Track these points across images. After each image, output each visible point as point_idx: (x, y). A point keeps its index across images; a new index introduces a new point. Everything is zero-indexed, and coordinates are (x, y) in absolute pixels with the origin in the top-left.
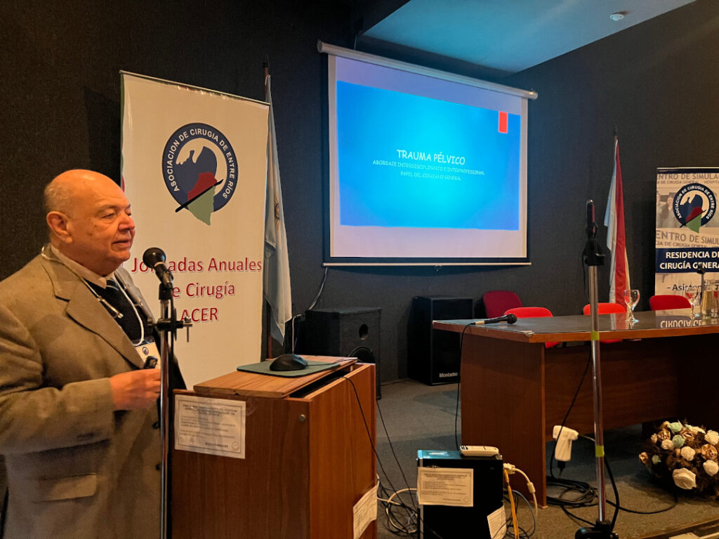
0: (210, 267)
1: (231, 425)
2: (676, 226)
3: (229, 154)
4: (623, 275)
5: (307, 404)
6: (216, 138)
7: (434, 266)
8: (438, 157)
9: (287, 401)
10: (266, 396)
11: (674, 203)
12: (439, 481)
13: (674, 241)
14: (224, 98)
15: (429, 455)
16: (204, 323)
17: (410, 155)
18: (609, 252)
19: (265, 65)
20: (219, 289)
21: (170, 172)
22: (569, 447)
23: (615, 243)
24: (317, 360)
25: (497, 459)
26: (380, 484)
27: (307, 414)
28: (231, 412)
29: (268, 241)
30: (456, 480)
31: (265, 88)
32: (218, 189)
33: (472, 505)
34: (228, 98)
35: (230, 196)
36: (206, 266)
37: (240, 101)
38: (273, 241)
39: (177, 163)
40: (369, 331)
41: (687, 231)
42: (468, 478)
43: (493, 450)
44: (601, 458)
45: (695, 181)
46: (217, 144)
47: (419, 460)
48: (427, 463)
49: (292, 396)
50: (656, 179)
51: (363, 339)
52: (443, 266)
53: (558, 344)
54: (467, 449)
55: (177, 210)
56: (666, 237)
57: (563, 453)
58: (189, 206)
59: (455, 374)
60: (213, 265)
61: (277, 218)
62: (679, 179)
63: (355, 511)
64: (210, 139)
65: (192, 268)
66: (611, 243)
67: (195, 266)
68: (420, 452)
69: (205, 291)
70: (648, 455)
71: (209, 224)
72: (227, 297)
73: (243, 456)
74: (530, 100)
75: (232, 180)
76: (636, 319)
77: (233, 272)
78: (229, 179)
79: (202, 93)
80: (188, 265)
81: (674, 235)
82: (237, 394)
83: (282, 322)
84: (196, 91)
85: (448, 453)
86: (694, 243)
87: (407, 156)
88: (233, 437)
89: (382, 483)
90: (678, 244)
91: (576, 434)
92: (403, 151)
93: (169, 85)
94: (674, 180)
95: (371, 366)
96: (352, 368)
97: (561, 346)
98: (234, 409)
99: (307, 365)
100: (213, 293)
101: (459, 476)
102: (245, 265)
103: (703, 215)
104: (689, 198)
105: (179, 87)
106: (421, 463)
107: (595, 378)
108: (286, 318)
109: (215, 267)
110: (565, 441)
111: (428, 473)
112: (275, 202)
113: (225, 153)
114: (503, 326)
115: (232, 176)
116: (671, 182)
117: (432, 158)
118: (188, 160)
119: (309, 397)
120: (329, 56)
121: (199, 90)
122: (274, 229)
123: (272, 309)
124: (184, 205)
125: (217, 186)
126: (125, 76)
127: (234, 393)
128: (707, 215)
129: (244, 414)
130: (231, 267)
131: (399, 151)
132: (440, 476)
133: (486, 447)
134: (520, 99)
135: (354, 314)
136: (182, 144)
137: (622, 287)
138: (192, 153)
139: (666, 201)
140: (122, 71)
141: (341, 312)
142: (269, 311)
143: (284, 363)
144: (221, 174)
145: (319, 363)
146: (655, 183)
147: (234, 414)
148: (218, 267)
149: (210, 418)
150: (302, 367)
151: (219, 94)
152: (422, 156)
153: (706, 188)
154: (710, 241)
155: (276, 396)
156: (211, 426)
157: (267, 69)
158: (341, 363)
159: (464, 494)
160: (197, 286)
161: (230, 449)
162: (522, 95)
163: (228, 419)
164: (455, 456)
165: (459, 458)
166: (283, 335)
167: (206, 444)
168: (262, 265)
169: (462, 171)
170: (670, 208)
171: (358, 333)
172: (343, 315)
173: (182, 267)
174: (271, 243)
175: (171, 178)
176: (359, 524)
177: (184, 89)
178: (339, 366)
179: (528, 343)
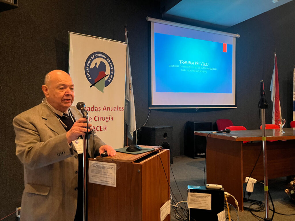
0: (104, 109)
1: (110, 173)
3: (111, 64)
4: (279, 112)
5: (141, 165)
6: (106, 57)
7: (195, 109)
8: (197, 63)
9: (133, 164)
10: (125, 162)
12: (197, 198)
14: (109, 41)
15: (192, 188)
16: (101, 132)
17: (185, 62)
18: (272, 102)
19: (125, 27)
20: (107, 118)
21: (88, 72)
22: (253, 186)
23: (275, 98)
24: (145, 148)
25: (222, 190)
26: (172, 199)
27: (141, 169)
28: (111, 168)
29: (126, 99)
30: (204, 198)
31: (125, 36)
32: (106, 78)
33: (211, 209)
34: (110, 41)
35: (111, 81)
36: (102, 109)
37: (115, 42)
38: (128, 99)
39: (90, 68)
40: (168, 135)
42: (209, 198)
43: (220, 186)
44: (267, 191)
46: (106, 60)
47: (188, 189)
48: (192, 191)
49: (135, 162)
50: (293, 71)
51: (165, 139)
52: (199, 109)
53: (249, 142)
54: (209, 185)
55: (90, 87)
57: (250, 189)
58: (95, 85)
59: (204, 154)
60: (105, 108)
61: (130, 89)
63: (161, 210)
64: (103, 58)
65: (96, 110)
66: (273, 98)
67: (98, 109)
68: (189, 186)
69: (102, 119)
70: (289, 190)
71: (103, 92)
72: (110, 121)
73: (115, 186)
74: (236, 38)
75: (112, 74)
76: (284, 131)
77: (112, 111)
78: (111, 74)
79: (100, 39)
80: (95, 109)
82: (113, 161)
83: (132, 132)
84: (98, 39)
85: (201, 187)
87: (184, 63)
88: (111, 178)
89: (173, 199)
91: (256, 181)
92: (182, 61)
93: (87, 37)
95: (168, 150)
96: (160, 151)
97: (250, 142)
98: (112, 167)
99: (141, 149)
100: (105, 120)
101: (205, 197)
102: (118, 109)
105: (91, 37)
106: (189, 191)
107: (264, 157)
108: (134, 130)
109: (106, 109)
110: (251, 184)
111: (192, 195)
112: (129, 83)
113: (109, 63)
114: (224, 134)
115: (112, 73)
117: (194, 63)
118: (94, 66)
119: (142, 163)
120: (151, 23)
121: (99, 38)
122: (129, 94)
123: (128, 126)
124: (93, 85)
125: (106, 77)
126: (70, 33)
127: (112, 160)
129: (116, 169)
130: (111, 109)
131: (181, 61)
132: (197, 197)
133: (217, 185)
134: (232, 38)
135: (161, 128)
136: (92, 60)
137: (278, 117)
138: (96, 63)
140: (69, 32)
141: (156, 128)
142: (127, 127)
143: (133, 149)
144: (108, 72)
145: (146, 149)
147: (112, 169)
148: (107, 110)
149: (102, 170)
150: (139, 150)
151: (107, 40)
152: (190, 63)
155: (128, 162)
156: (103, 173)
157: (126, 29)
158: (155, 149)
159: (207, 204)
160: (98, 117)
161: (110, 183)
162: (233, 36)
163: (110, 171)
164: (204, 188)
165: (205, 189)
166: (133, 137)
167: (101, 180)
168: (124, 109)
169: (207, 69)
171: (163, 136)
172: (157, 129)
173: (93, 109)
174: (127, 100)
175: (88, 74)
176: (163, 215)
177: (93, 38)
178: (154, 150)
179: (235, 141)
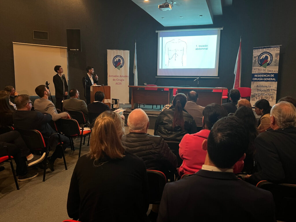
2: (258, 66)
11: (258, 59)
13: (257, 71)
19: (135, 42)
35: (123, 66)
41: (262, 68)
45: (266, 51)
50: (253, 51)
56: (255, 70)
62: (260, 51)
64: (120, 57)
66: (235, 72)
72: (123, 81)
74: (221, 30)
75: (123, 63)
81: (257, 69)
86: (264, 72)
90: (259, 72)
93: (113, 50)
94: (258, 51)
102: (126, 76)
103: (268, 62)
104: (263, 57)
109: (121, 76)
113: (122, 59)
116: (258, 52)
120: (158, 33)
124: (116, 67)
126: (107, 50)
128: (269, 62)
136: (115, 58)
138: (117, 60)
139: (256, 58)
144: (121, 62)
146: (253, 53)
153: (269, 53)
154: (270, 71)
168: (129, 77)
170: (257, 60)
175: (114, 63)
